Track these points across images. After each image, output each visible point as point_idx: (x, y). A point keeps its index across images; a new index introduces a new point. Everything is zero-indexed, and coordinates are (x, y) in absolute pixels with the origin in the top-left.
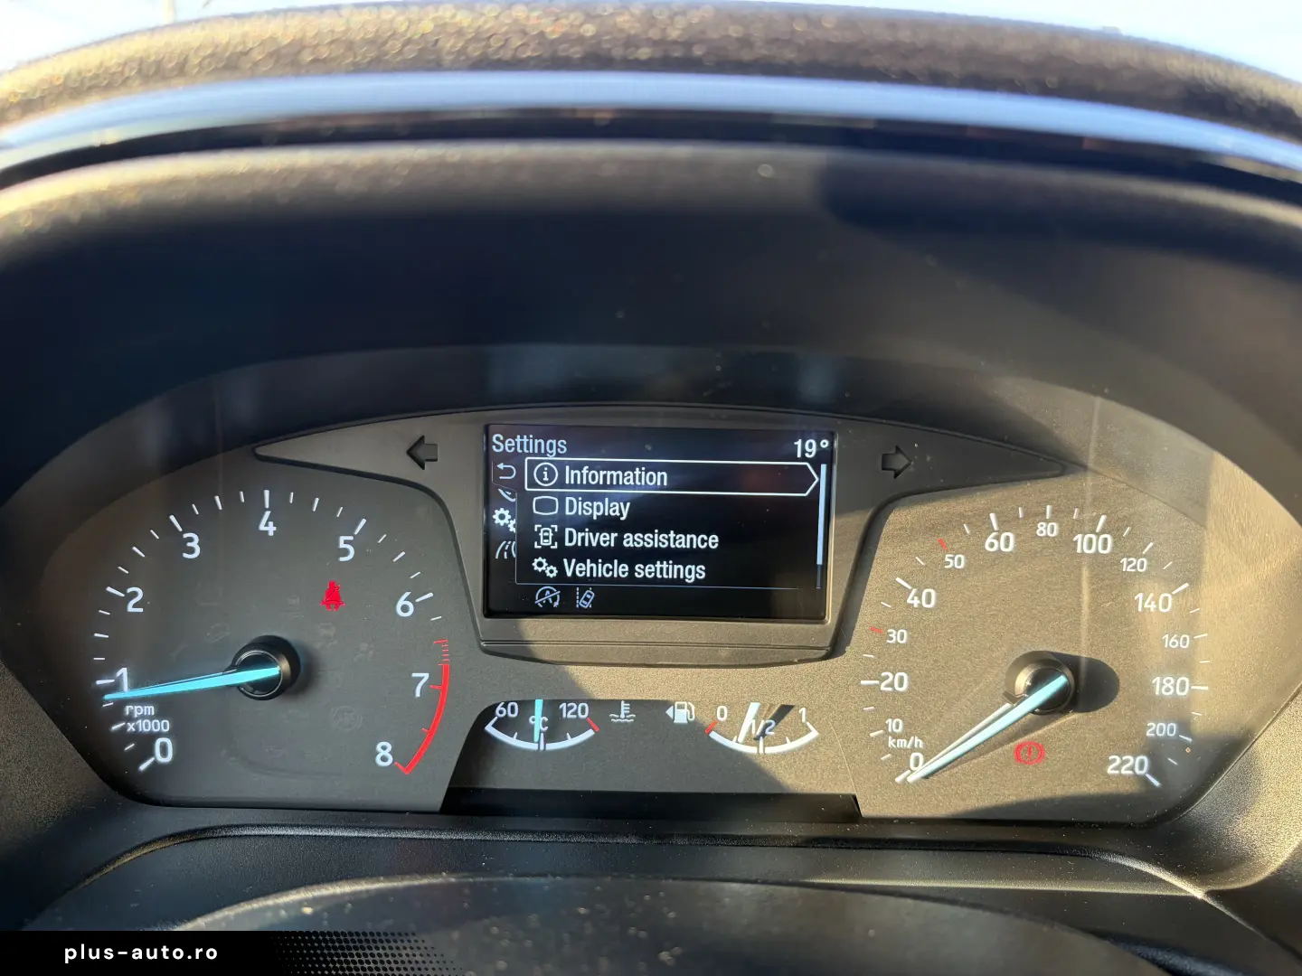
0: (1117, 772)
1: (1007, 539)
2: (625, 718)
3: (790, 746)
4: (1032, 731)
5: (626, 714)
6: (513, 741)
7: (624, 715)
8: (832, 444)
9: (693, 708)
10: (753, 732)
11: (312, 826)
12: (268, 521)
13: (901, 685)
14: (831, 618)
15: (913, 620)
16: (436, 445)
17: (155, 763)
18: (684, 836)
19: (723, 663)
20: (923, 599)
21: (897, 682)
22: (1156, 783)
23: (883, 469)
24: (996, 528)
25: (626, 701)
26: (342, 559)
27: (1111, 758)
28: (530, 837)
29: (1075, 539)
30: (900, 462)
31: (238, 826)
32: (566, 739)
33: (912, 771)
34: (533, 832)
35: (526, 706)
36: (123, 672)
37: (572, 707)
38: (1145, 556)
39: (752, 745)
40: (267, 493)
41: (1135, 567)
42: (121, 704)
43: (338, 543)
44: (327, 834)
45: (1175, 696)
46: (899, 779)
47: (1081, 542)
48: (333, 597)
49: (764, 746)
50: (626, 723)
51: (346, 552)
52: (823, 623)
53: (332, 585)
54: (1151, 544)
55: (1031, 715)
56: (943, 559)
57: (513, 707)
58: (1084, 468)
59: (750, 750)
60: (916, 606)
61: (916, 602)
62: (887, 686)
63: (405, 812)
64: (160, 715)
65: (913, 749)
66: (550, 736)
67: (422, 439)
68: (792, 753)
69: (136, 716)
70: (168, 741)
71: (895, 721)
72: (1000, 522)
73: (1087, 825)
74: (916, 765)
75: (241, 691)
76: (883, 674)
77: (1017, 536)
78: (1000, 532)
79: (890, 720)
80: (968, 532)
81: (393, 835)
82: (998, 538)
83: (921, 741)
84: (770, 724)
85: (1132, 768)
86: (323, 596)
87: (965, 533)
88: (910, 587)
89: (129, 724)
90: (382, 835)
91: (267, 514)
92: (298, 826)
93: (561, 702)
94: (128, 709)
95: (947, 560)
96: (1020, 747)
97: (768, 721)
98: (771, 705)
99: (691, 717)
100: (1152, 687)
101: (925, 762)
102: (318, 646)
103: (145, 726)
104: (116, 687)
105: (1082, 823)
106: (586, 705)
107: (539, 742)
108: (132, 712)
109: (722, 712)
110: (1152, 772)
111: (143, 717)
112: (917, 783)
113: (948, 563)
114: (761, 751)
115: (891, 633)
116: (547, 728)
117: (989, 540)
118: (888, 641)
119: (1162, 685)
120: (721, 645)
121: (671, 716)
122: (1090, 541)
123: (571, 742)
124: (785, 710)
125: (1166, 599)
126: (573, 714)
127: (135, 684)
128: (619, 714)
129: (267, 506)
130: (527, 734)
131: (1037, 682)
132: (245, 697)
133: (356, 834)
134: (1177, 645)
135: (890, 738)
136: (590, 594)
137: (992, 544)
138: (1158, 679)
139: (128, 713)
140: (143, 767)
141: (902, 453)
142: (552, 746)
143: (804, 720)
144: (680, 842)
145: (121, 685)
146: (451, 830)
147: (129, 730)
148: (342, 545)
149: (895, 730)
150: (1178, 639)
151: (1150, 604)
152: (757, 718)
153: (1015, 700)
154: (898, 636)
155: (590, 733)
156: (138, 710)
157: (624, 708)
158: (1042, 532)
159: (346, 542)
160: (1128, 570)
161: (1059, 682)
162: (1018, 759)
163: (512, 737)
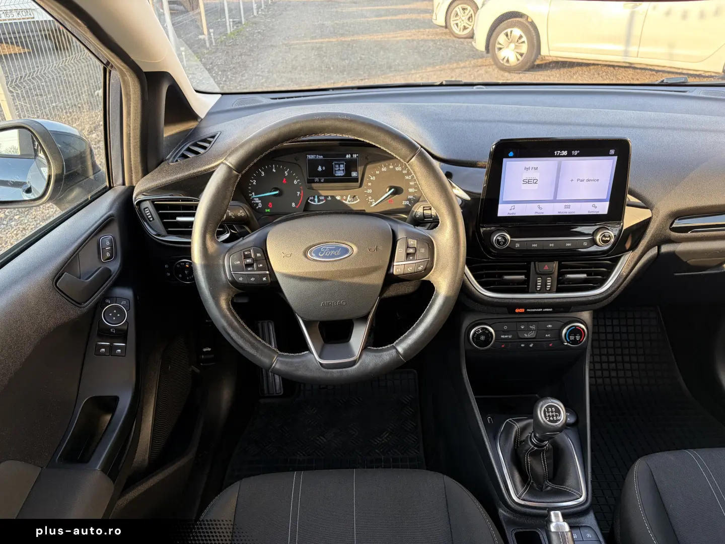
6: (313, 203)
7: (329, 198)
9: (340, 197)
17: (259, 207)
19: (345, 189)
22: (410, 205)
25: (329, 196)
29: (395, 168)
36: (253, 193)
39: (348, 202)
40: (274, 165)
49: (351, 203)
52: (358, 184)
57: (312, 198)
60: (372, 179)
65: (373, 201)
66: (318, 202)
67: (297, 157)
68: (355, 204)
71: (370, 197)
72: (384, 166)
74: (372, 205)
76: (368, 190)
77: (387, 168)
80: (379, 168)
91: (274, 169)
93: (320, 196)
95: (376, 172)
96: (389, 200)
97: (351, 198)
101: (375, 203)
102: (283, 189)
104: (252, 196)
106: (323, 197)
109: (344, 198)
112: (374, 207)
117: (382, 169)
118: (368, 185)
120: (343, 187)
121: (337, 198)
123: (321, 203)
124: (354, 196)
130: (315, 202)
131: (390, 190)
132: (273, 196)
135: (369, 200)
136: (323, 180)
143: (357, 198)
147: (255, 202)
148: (285, 173)
155: (324, 201)
156: (256, 199)
158: (390, 167)
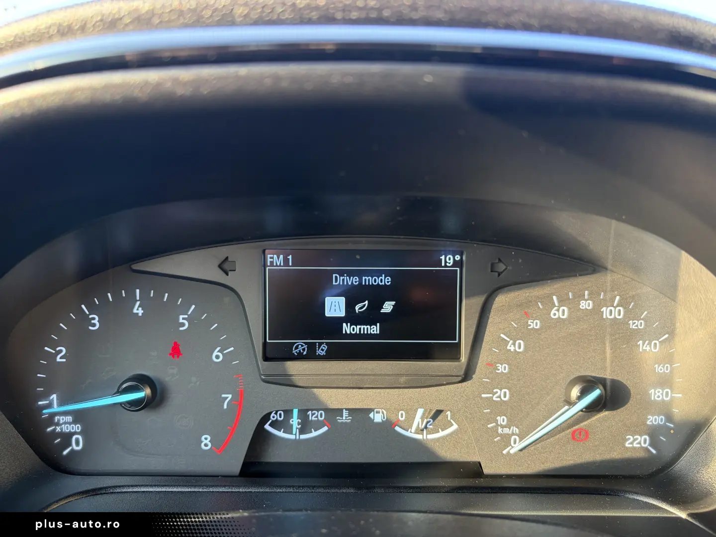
0: (631, 445)
1: (564, 311)
2: (346, 419)
3: (441, 434)
4: (582, 422)
5: (346, 417)
6: (281, 434)
7: (345, 417)
8: (462, 258)
9: (385, 412)
10: (420, 426)
11: (163, 486)
12: (139, 307)
13: (505, 396)
14: (464, 358)
15: (510, 358)
16: (235, 262)
17: (72, 450)
18: (381, 487)
19: (403, 386)
20: (517, 346)
21: (502, 395)
22: (654, 452)
23: (492, 271)
24: (557, 304)
25: (346, 409)
26: (181, 329)
27: (627, 437)
28: (291, 490)
29: (602, 310)
30: (501, 267)
31: (120, 487)
32: (311, 432)
33: (513, 447)
34: (293, 487)
35: (288, 413)
36: (54, 397)
37: (314, 414)
38: (642, 319)
39: (419, 434)
40: (138, 291)
41: (637, 326)
42: (53, 415)
43: (178, 319)
44: (172, 490)
45: (663, 400)
46: (505, 452)
47: (606, 312)
48: (176, 351)
49: (427, 434)
50: (346, 422)
51: (183, 325)
52: (459, 361)
53: (175, 343)
54: (646, 312)
55: (581, 413)
56: (527, 322)
57: (280, 415)
58: (606, 269)
59: (419, 437)
60: (512, 350)
61: (512, 349)
62: (497, 397)
63: (218, 476)
64: (75, 422)
65: (513, 434)
66: (302, 431)
67: (227, 258)
68: (443, 438)
69: (61, 422)
70: (80, 437)
71: (502, 417)
72: (559, 302)
73: (615, 477)
74: (515, 443)
75: (123, 407)
76: (495, 391)
77: (569, 309)
78: (559, 307)
79: (498, 418)
80: (541, 307)
81: (211, 490)
82: (558, 310)
83: (517, 429)
84: (430, 421)
85: (640, 443)
86: (170, 351)
87: (539, 307)
88: (508, 340)
89: (57, 427)
90: (205, 490)
91: (138, 303)
92: (155, 486)
93: (308, 410)
94: (56, 418)
95: (529, 323)
96: (574, 432)
97: (428, 420)
98: (431, 410)
99: (384, 418)
100: (650, 395)
101: (520, 441)
102: (167, 379)
103: (67, 429)
104: (50, 406)
105: (612, 476)
106: (323, 412)
107: (296, 435)
108: (59, 420)
109: (402, 416)
110: (651, 445)
111: (65, 423)
112: (515, 454)
113: (530, 325)
114: (425, 438)
115: (499, 366)
116: (300, 426)
117: (553, 312)
118: (497, 371)
119: (655, 394)
120: (402, 375)
121: (373, 418)
122: (611, 311)
123: (314, 434)
124: (439, 412)
125: (655, 344)
126: (315, 417)
127: (61, 404)
128: (342, 417)
129: (138, 298)
130: (289, 430)
131: (584, 393)
132: (124, 409)
133: (189, 490)
134: (663, 370)
135: (499, 427)
136: (325, 347)
137: (555, 314)
138: (653, 390)
139: (56, 421)
140: (65, 453)
141: (503, 263)
142: (303, 437)
143: (449, 418)
144: (379, 491)
145: (52, 404)
146: (245, 486)
147: (57, 431)
148: (181, 321)
149: (502, 423)
150: (663, 367)
151: (646, 347)
152: (422, 418)
153: (571, 404)
154: (503, 368)
155: (325, 429)
156: (62, 419)
157: (345, 413)
158: (583, 306)
159: (183, 319)
160: (633, 327)
161: (596, 393)
162: (574, 438)
163: (280, 431)
